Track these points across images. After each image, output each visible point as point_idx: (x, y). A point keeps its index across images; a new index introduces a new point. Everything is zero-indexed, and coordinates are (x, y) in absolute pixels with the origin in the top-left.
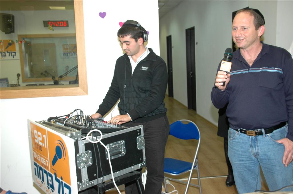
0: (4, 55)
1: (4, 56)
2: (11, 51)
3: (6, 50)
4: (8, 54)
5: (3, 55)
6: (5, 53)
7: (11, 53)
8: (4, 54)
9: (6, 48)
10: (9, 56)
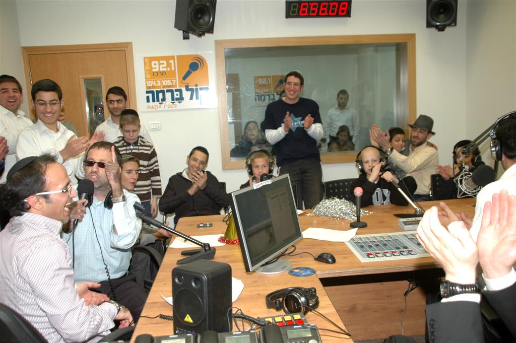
0: (179, 97)
1: (177, 99)
2: (196, 85)
3: (184, 82)
4: (190, 93)
5: (176, 97)
6: (180, 91)
7: (197, 89)
8: (178, 93)
9: (184, 78)
10: (191, 98)
